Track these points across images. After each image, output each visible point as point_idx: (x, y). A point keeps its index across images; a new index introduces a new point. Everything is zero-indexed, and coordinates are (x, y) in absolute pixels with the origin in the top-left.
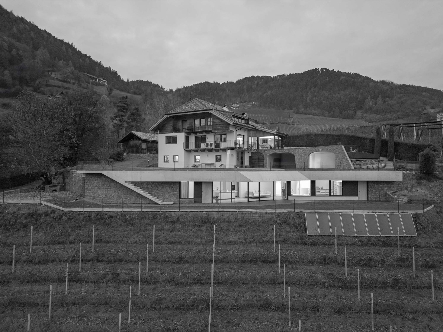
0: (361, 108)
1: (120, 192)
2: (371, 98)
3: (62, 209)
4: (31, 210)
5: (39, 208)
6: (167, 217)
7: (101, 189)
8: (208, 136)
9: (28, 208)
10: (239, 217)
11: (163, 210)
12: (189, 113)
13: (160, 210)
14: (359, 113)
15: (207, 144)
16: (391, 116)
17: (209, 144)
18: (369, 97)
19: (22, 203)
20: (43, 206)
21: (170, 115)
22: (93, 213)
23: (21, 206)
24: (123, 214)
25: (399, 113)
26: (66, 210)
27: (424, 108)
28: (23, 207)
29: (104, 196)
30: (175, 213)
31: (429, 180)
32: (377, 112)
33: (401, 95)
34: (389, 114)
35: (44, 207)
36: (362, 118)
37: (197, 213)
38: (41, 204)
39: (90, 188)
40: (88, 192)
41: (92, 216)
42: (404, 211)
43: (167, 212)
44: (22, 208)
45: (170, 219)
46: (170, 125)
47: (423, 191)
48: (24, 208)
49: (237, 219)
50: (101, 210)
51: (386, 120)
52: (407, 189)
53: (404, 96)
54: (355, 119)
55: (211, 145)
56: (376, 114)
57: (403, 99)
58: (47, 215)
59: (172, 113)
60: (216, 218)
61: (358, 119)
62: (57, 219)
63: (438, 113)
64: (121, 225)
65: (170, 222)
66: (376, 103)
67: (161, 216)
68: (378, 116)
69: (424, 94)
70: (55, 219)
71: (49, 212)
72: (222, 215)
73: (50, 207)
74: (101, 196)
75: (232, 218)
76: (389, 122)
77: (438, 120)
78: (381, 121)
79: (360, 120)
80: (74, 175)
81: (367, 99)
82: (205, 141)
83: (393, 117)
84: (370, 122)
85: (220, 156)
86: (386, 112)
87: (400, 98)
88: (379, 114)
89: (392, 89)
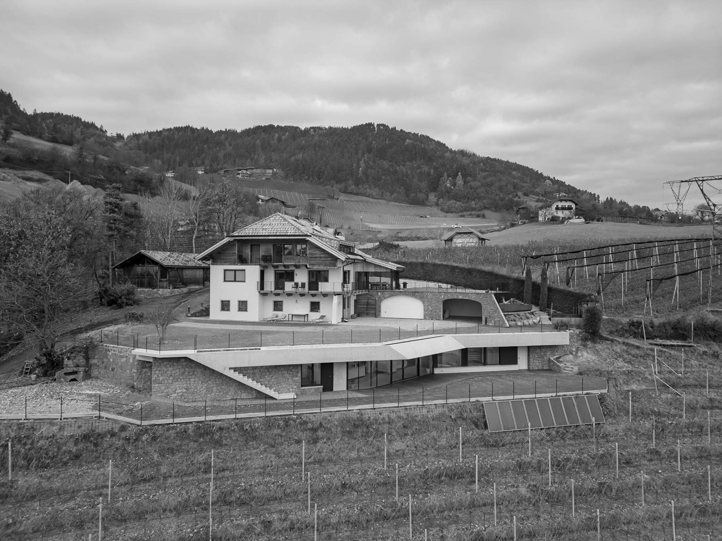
0: (434, 189)
1: (210, 382)
2: (448, 176)
3: (138, 422)
4: (83, 428)
5: (97, 424)
6: (305, 423)
7: (179, 380)
8: (297, 271)
9: (77, 425)
10: (402, 414)
11: (298, 413)
12: (270, 238)
13: (292, 413)
14: (432, 197)
15: (297, 284)
16: (476, 204)
17: (300, 284)
18: (445, 174)
19: (64, 419)
20: (104, 419)
21: (235, 238)
22: (190, 426)
23: (63, 423)
24: (240, 424)
25: (485, 201)
26: (145, 423)
27: (515, 194)
28: (68, 425)
29: (184, 390)
30: (315, 416)
31: (594, 342)
32: (456, 198)
33: (486, 173)
34: (473, 202)
35: (106, 421)
36: (437, 205)
37: (345, 412)
38: (100, 417)
39: (161, 378)
40: (157, 385)
41: (190, 431)
42: (589, 391)
43: (305, 415)
44: (66, 426)
45: (310, 426)
46: (234, 251)
47: (590, 356)
48: (71, 426)
49: (399, 417)
50: (202, 419)
51: (468, 211)
52: (571, 353)
53: (490, 175)
54: (427, 206)
55: (303, 285)
56: (456, 200)
57: (489, 180)
58: (113, 435)
59: (240, 234)
60: (372, 418)
61: (431, 206)
62: (131, 441)
63: (541, 208)
64: (237, 440)
65: (310, 429)
66: (454, 184)
67: (295, 421)
68: (458, 203)
69: (514, 173)
70: (129, 439)
71: (117, 431)
72: (381, 414)
73: (115, 421)
74: (180, 391)
75: (393, 416)
76: (473, 213)
77: (540, 219)
78: (462, 211)
79: (435, 210)
80: (110, 354)
81: (442, 177)
82: (292, 280)
83: (477, 206)
84: (447, 212)
85: (318, 303)
86: (468, 199)
87: (485, 178)
88: (460, 201)
89: (474, 163)
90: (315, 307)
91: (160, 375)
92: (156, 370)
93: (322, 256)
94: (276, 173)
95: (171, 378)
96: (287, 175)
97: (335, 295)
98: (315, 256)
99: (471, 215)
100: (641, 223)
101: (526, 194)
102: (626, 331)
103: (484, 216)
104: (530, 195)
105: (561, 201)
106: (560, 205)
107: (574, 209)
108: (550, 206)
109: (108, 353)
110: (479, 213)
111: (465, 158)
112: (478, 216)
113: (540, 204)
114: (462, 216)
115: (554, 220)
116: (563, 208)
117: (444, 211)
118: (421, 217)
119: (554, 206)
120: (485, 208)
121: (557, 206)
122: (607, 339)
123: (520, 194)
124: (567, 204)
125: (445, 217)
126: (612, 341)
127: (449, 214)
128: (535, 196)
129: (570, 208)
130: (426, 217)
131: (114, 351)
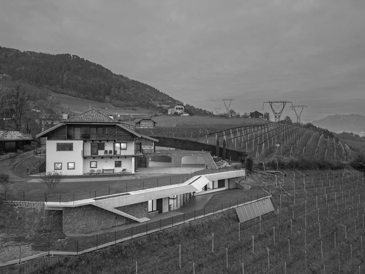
0: (108, 94)
1: (100, 218)
2: (115, 88)
3: (75, 253)
4: (38, 266)
5: (48, 261)
6: (167, 234)
7: (81, 220)
8: (106, 144)
9: (33, 265)
10: (207, 220)
11: (162, 229)
13: (159, 230)
14: (107, 98)
15: (106, 152)
16: (132, 103)
17: (108, 152)
18: (114, 87)
19: (22, 262)
20: (52, 256)
21: (67, 123)
22: (108, 249)
23: (22, 266)
24: (135, 242)
25: (136, 102)
26: (79, 253)
27: (149, 100)
28: (26, 266)
29: (85, 226)
30: (171, 229)
31: (250, 173)
32: (121, 99)
33: (134, 88)
34: (130, 102)
35: (54, 258)
36: (111, 102)
37: (183, 224)
38: (49, 255)
40: (67, 226)
41: (108, 252)
42: (267, 197)
43: (166, 229)
44: (25, 267)
45: (170, 235)
46: (64, 132)
48: (29, 267)
49: (206, 222)
50: (113, 243)
51: (128, 107)
53: (136, 89)
54: (105, 102)
55: (110, 152)
56: (121, 100)
57: (136, 91)
58: (61, 265)
59: (71, 121)
60: (195, 225)
61: (107, 103)
62: (73, 267)
63: (169, 108)
65: (170, 237)
66: (119, 92)
67: (162, 234)
68: (122, 102)
69: (147, 89)
70: (71, 267)
71: (62, 262)
72: (199, 222)
73: (60, 256)
74: (81, 227)
75: (204, 222)
76: (130, 108)
77: (169, 113)
78: (125, 106)
79: (109, 104)
80: (17, 207)
81: (112, 88)
82: (103, 149)
83: (132, 104)
84: (117, 107)
85: (120, 162)
86: (128, 100)
87: (133, 90)
88: (123, 101)
89: (128, 83)
90: (118, 164)
91: (69, 219)
92: (67, 215)
93: (125, 134)
94: (6, 77)
95: (76, 219)
96: (14, 79)
97: (133, 157)
99: (129, 109)
100: (210, 117)
101: (154, 100)
102: (258, 167)
103: (136, 110)
104: (156, 101)
105: (178, 105)
106: (178, 107)
107: (184, 109)
108: (174, 107)
109: (14, 207)
110: (133, 108)
111: (123, 79)
112: (133, 110)
113: (169, 106)
114: (124, 109)
115: (176, 114)
116: (179, 109)
117: (115, 106)
118: (103, 108)
119: (176, 107)
120: (136, 106)
121: (177, 107)
122: (255, 172)
123: (151, 100)
124: (181, 107)
125: (116, 109)
126: (256, 172)
127: (118, 108)
128: (158, 101)
129: (182, 109)
130: (105, 109)
131: (21, 205)
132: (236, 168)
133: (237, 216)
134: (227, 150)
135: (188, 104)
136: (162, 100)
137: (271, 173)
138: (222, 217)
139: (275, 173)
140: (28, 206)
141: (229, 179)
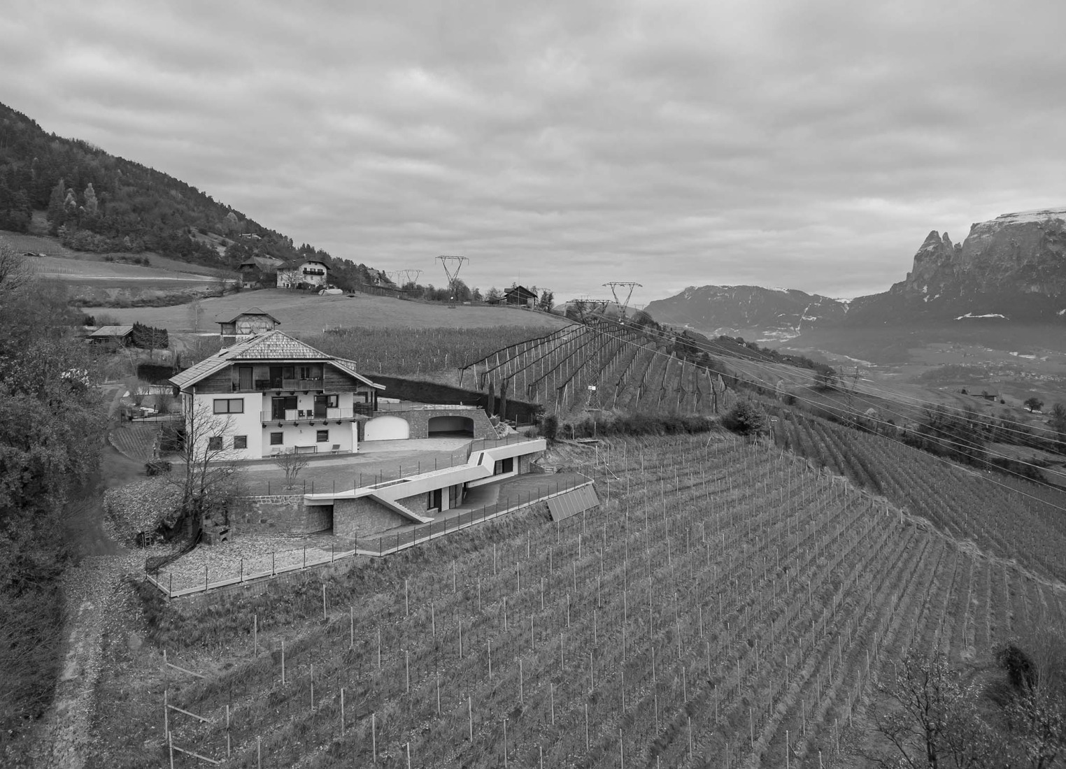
0: (42, 205)
2: (67, 186)
3: (379, 554)
6: (468, 535)
7: (355, 518)
8: (301, 398)
14: (40, 219)
15: (301, 412)
16: (132, 241)
17: (305, 412)
18: (62, 181)
20: (359, 556)
22: (408, 550)
23: (336, 564)
25: (146, 238)
27: (186, 228)
29: (358, 528)
30: (470, 528)
31: (555, 445)
32: (94, 226)
33: (131, 188)
34: (127, 238)
36: (54, 234)
37: (483, 523)
38: (356, 554)
44: (338, 567)
46: (227, 377)
48: (341, 566)
51: (118, 251)
53: (138, 192)
54: (32, 234)
55: (309, 413)
56: (92, 230)
57: (138, 200)
58: (369, 567)
61: (40, 235)
62: (380, 570)
63: (281, 269)
65: (471, 539)
66: (82, 201)
68: (98, 237)
69: (173, 192)
70: (378, 569)
73: (366, 556)
74: (355, 529)
76: (128, 255)
77: (280, 283)
78: (106, 251)
79: (49, 242)
80: (258, 505)
81: (56, 185)
82: (295, 407)
83: (134, 245)
84: (78, 250)
85: (326, 432)
86: (118, 231)
87: (129, 196)
88: (101, 234)
89: (106, 168)
90: (323, 436)
92: (338, 510)
95: (350, 517)
97: (348, 422)
98: (332, 380)
99: (123, 258)
100: (401, 298)
101: (203, 232)
102: (562, 433)
103: (147, 263)
104: (209, 233)
105: (310, 262)
106: (309, 267)
107: (325, 274)
108: (296, 268)
109: (254, 505)
110: (137, 256)
111: (89, 156)
112: (138, 262)
113: (279, 263)
114: (107, 259)
115: (302, 287)
116: (312, 273)
117: (71, 248)
118: (30, 255)
119: (302, 269)
120: (148, 249)
121: (306, 269)
122: (560, 442)
123: (193, 229)
124: (317, 267)
125: (76, 258)
126: (562, 443)
127: (82, 254)
128: (216, 236)
129: (320, 273)
130: (38, 256)
132: (528, 435)
133: (549, 512)
134: (509, 402)
135: (308, 245)
136: (227, 231)
137: (585, 443)
138: (529, 514)
139: (592, 442)
140: (277, 502)
141: (519, 457)
